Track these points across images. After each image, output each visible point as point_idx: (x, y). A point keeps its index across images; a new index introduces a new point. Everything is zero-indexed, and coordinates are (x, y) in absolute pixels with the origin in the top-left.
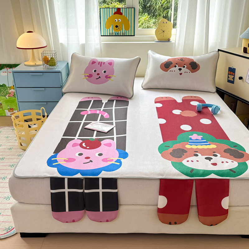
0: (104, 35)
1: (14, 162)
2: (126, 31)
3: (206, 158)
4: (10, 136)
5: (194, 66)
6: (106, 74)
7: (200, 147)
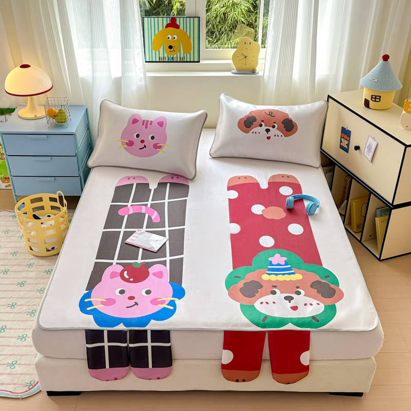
0: (151, 61)
1: (23, 278)
2: (185, 54)
3: (286, 298)
4: (11, 230)
5: (288, 126)
6: (154, 141)
7: (281, 278)
